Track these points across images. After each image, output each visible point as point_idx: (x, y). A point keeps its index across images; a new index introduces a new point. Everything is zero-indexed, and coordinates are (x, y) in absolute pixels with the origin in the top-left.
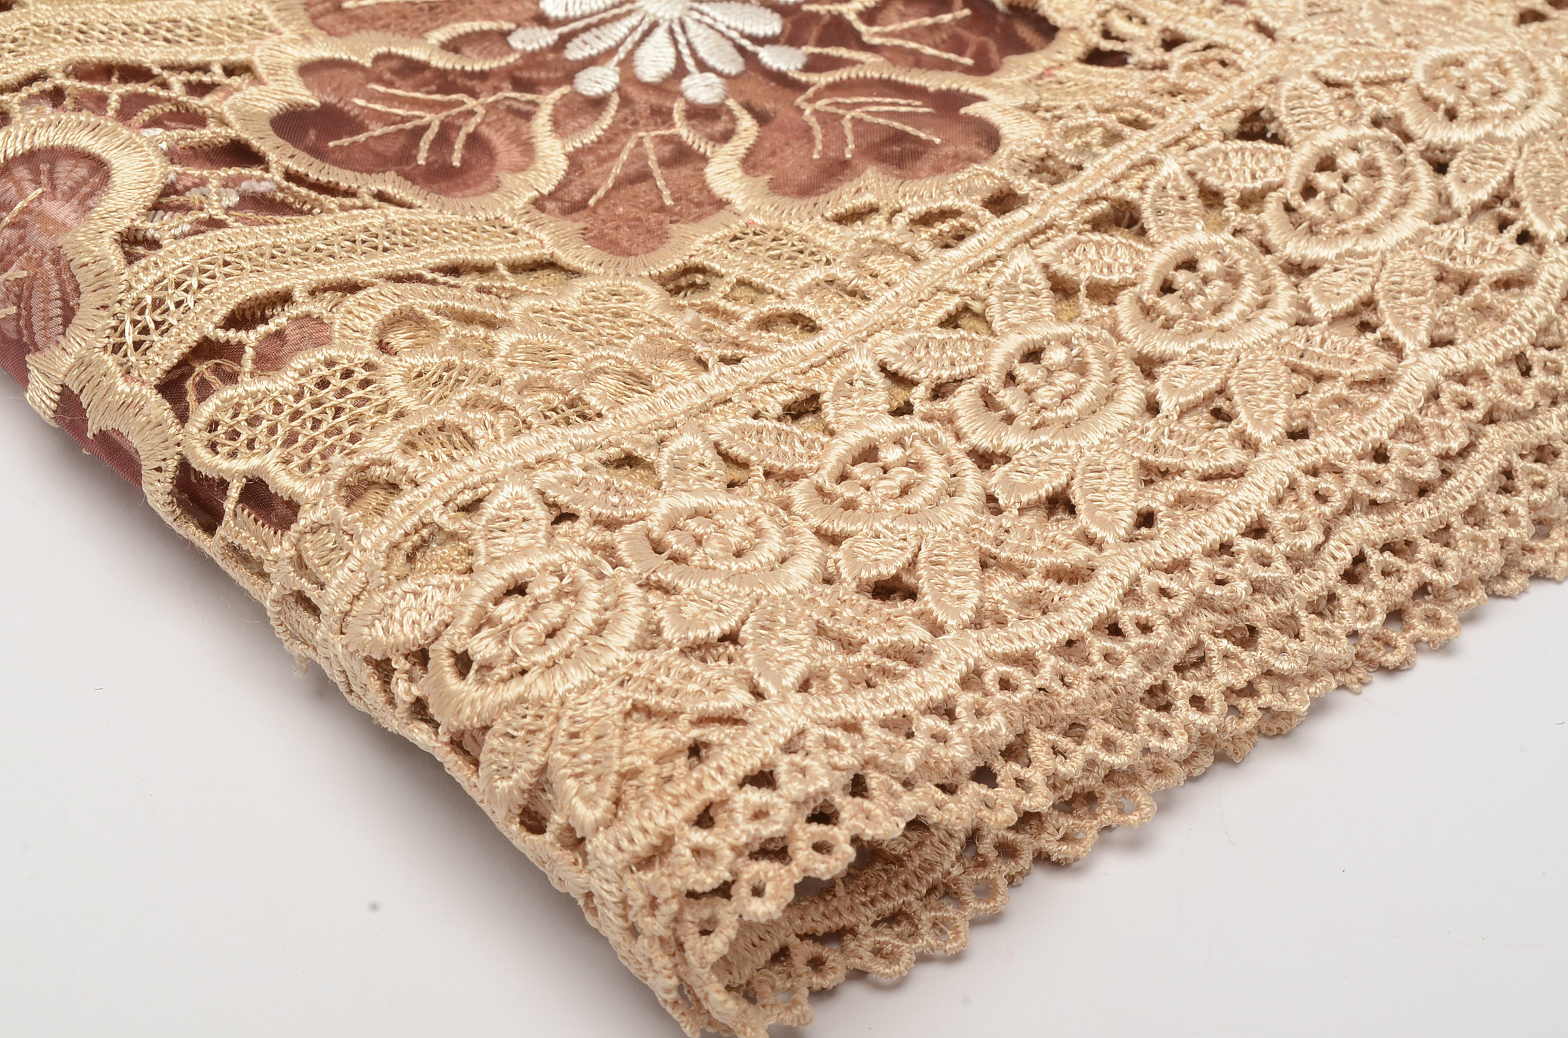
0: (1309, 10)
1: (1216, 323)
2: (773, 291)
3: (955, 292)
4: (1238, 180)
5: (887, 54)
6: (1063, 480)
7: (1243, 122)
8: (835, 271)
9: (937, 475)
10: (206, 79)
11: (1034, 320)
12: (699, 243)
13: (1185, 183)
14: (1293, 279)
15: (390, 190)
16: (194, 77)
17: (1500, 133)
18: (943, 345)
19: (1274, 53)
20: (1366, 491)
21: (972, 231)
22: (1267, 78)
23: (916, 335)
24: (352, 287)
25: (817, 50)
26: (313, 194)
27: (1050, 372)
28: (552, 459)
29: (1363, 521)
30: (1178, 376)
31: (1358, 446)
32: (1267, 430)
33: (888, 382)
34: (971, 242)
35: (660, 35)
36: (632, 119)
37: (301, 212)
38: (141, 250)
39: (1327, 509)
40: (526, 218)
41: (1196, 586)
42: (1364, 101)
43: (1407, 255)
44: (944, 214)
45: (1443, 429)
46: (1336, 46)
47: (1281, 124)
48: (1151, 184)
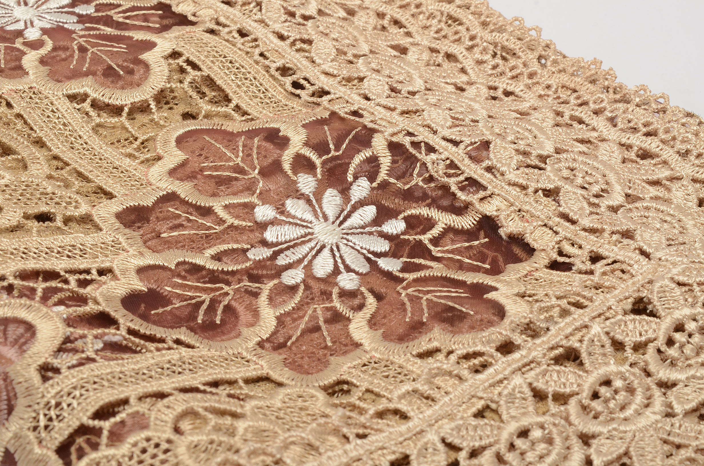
0: (668, 243)
1: (622, 416)
2: (384, 396)
3: (481, 398)
4: (632, 336)
5: (445, 262)
7: (634, 304)
8: (417, 386)
10: (88, 277)
11: (524, 414)
12: (345, 368)
13: (604, 338)
14: (663, 390)
15: (183, 338)
16: (82, 277)
18: (475, 428)
19: (650, 266)
21: (491, 364)
22: (647, 280)
23: (461, 422)
24: (161, 396)
25: (408, 260)
26: (142, 342)
27: (533, 444)
30: (602, 445)
33: (446, 449)
34: (490, 370)
35: (326, 252)
36: (311, 296)
37: (135, 352)
38: (50, 374)
40: (254, 353)
42: (699, 294)
44: (476, 355)
46: (683, 264)
47: (655, 306)
48: (586, 339)
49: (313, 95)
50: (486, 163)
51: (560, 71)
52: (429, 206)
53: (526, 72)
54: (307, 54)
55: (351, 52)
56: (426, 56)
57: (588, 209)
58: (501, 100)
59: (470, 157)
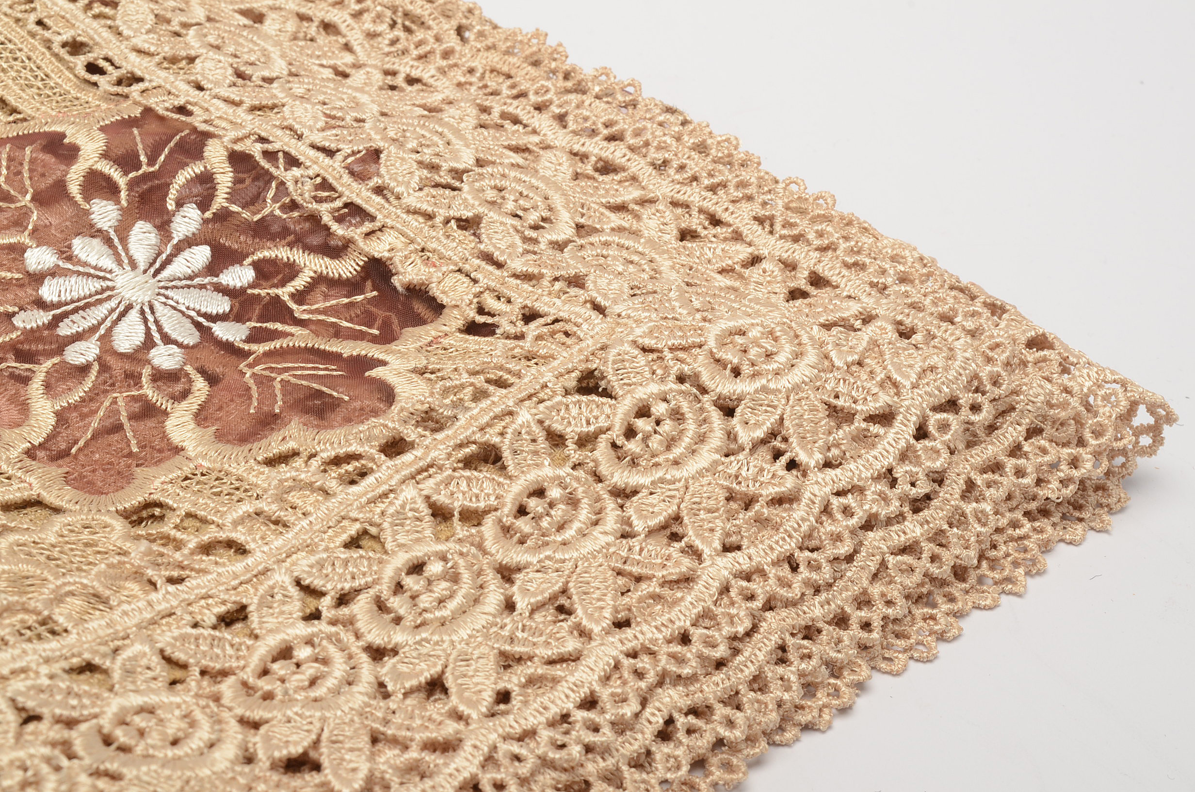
0: (631, 292)
1: (559, 538)
2: (213, 522)
3: (356, 520)
4: (576, 425)
5: (313, 327)
6: (439, 668)
7: (580, 380)
8: (262, 505)
9: (339, 668)
11: (418, 540)
12: (157, 483)
13: (536, 429)
14: (619, 501)
17: (772, 385)
18: (346, 563)
19: (604, 325)
20: (673, 668)
21: (372, 471)
22: (599, 345)
23: (325, 556)
25: (258, 325)
27: (430, 582)
28: (24, 670)
29: (672, 692)
30: (530, 581)
31: (667, 632)
32: (597, 622)
33: (302, 594)
34: (370, 480)
35: (134, 315)
36: (110, 382)
39: (643, 685)
40: (19, 465)
41: (540, 752)
42: (671, 363)
43: (704, 481)
44: (349, 458)
45: (731, 617)
46: (651, 321)
47: (609, 382)
48: (510, 431)
49: (119, 82)
50: (375, 181)
51: (488, 48)
52: (291, 245)
53: (439, 48)
54: (109, 22)
55: (176, 20)
56: (291, 26)
57: (520, 247)
58: (402, 90)
59: (352, 173)
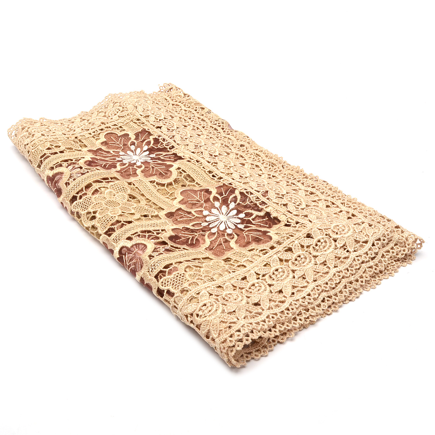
0: (317, 218)
1: (303, 265)
2: (240, 262)
3: (265, 261)
4: (306, 244)
5: (256, 225)
6: (281, 288)
7: (307, 235)
8: (248, 258)
9: (263, 288)
10: (159, 232)
11: (277, 265)
12: (229, 254)
13: (299, 244)
14: (314, 258)
15: (185, 247)
16: (157, 232)
17: (344, 236)
18: (264, 269)
19: (312, 225)
20: (324, 289)
21: (268, 252)
22: (310, 229)
23: (260, 268)
24: (181, 262)
25: (246, 225)
26: (175, 249)
28: (209, 287)
29: (324, 293)
30: (298, 273)
31: (324, 282)
32: (310, 280)
33: (256, 275)
34: (268, 254)
35: (223, 223)
36: (219, 236)
37: (173, 251)
38: (151, 257)
39: (319, 292)
40: (204, 251)
41: (300, 303)
42: (324, 232)
43: (331, 254)
44: (264, 250)
45: (336, 280)
47: (312, 236)
48: (294, 245)
49: (218, 179)
50: (267, 197)
51: (288, 170)
52: (251, 209)
53: (279, 170)
54: (216, 167)
55: (229, 166)
56: (250, 166)
57: (295, 209)
58: (272, 178)
59: (263, 195)
